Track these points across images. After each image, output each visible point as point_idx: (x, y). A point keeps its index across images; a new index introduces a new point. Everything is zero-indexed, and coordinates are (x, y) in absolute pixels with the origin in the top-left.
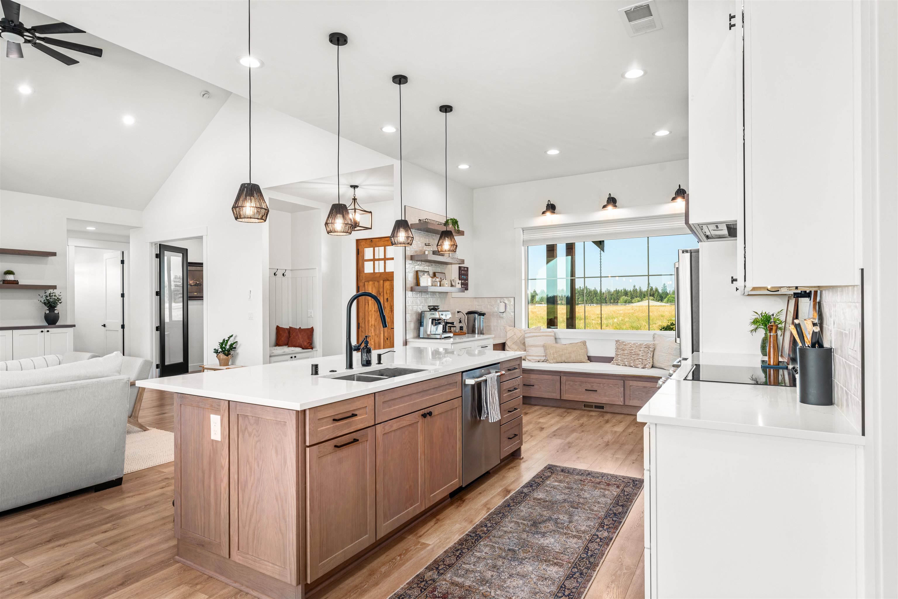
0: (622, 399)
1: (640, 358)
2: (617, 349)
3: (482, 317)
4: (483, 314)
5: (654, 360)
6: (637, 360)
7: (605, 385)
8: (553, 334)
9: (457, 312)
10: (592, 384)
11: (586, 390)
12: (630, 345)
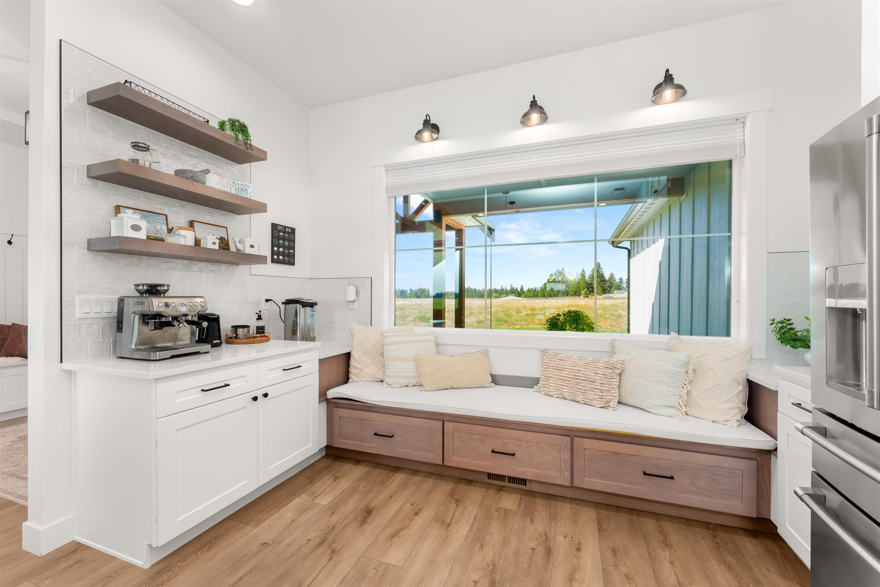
0: (567, 474)
1: (597, 389)
2: (545, 366)
3: (308, 309)
4: (312, 305)
5: (622, 390)
6: (591, 392)
7: (531, 443)
8: (432, 338)
9: (264, 300)
10: (505, 441)
11: (493, 451)
12: (573, 360)
